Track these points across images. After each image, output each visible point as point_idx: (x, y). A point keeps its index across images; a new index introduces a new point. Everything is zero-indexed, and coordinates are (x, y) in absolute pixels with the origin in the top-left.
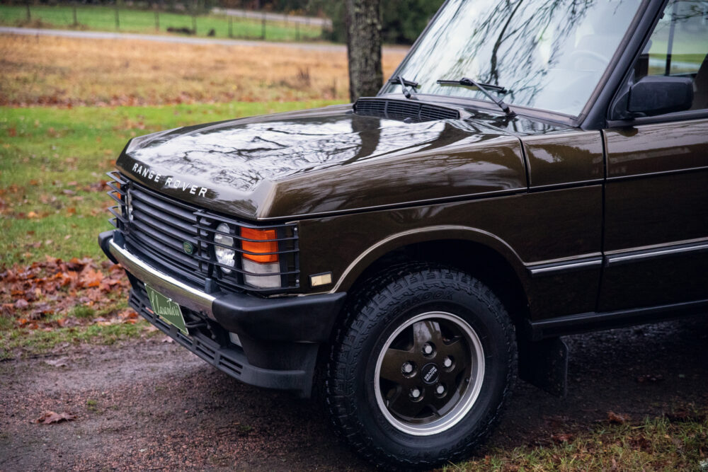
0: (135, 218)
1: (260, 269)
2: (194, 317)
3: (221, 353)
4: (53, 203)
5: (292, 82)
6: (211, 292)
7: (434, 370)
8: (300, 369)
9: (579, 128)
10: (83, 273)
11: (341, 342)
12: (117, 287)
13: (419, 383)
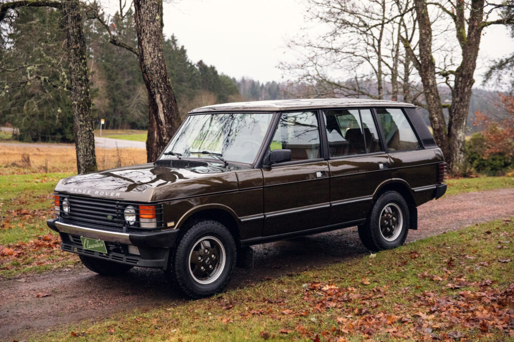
1: (147, 221)
3: (126, 257)
5: (20, 164)
6: (127, 232)
7: (208, 259)
8: (162, 259)
9: (253, 168)
13: (203, 264)
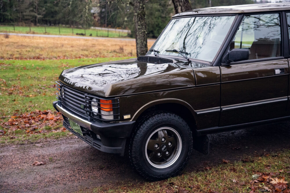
0: (65, 97)
1: (106, 113)
2: (85, 130)
3: (94, 141)
4: (38, 92)
5: (118, 51)
6: (90, 121)
7: (165, 146)
8: (120, 147)
9: (212, 66)
10: (48, 115)
11: (134, 137)
12: (59, 119)
13: (160, 151)
